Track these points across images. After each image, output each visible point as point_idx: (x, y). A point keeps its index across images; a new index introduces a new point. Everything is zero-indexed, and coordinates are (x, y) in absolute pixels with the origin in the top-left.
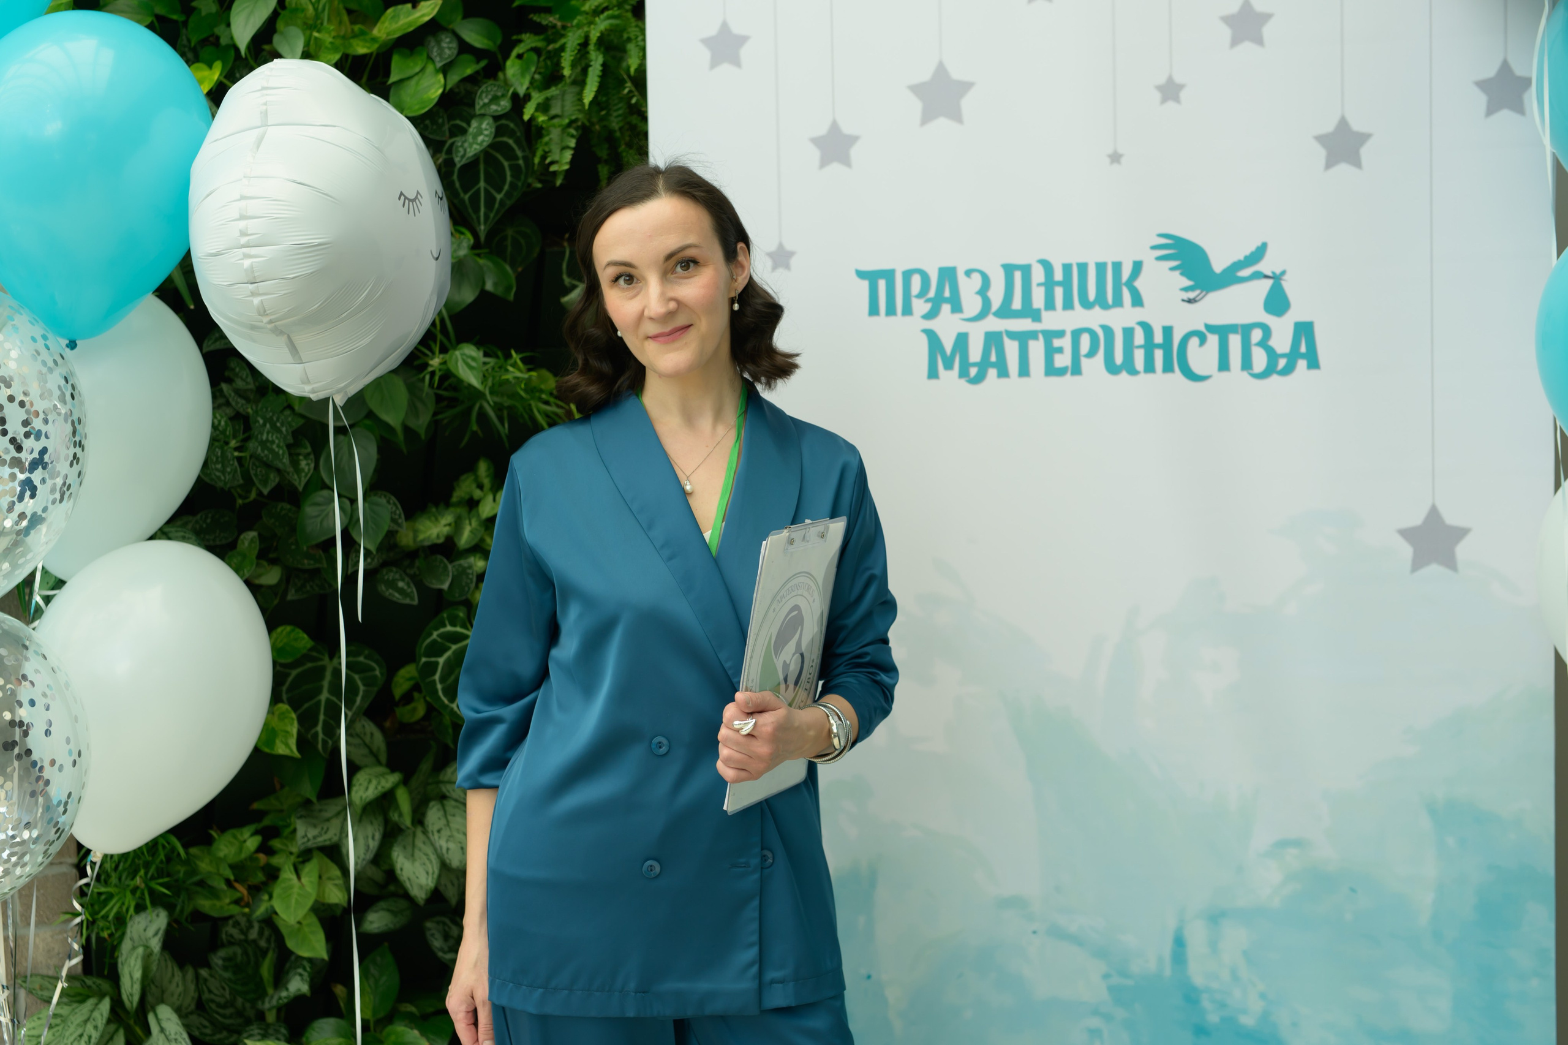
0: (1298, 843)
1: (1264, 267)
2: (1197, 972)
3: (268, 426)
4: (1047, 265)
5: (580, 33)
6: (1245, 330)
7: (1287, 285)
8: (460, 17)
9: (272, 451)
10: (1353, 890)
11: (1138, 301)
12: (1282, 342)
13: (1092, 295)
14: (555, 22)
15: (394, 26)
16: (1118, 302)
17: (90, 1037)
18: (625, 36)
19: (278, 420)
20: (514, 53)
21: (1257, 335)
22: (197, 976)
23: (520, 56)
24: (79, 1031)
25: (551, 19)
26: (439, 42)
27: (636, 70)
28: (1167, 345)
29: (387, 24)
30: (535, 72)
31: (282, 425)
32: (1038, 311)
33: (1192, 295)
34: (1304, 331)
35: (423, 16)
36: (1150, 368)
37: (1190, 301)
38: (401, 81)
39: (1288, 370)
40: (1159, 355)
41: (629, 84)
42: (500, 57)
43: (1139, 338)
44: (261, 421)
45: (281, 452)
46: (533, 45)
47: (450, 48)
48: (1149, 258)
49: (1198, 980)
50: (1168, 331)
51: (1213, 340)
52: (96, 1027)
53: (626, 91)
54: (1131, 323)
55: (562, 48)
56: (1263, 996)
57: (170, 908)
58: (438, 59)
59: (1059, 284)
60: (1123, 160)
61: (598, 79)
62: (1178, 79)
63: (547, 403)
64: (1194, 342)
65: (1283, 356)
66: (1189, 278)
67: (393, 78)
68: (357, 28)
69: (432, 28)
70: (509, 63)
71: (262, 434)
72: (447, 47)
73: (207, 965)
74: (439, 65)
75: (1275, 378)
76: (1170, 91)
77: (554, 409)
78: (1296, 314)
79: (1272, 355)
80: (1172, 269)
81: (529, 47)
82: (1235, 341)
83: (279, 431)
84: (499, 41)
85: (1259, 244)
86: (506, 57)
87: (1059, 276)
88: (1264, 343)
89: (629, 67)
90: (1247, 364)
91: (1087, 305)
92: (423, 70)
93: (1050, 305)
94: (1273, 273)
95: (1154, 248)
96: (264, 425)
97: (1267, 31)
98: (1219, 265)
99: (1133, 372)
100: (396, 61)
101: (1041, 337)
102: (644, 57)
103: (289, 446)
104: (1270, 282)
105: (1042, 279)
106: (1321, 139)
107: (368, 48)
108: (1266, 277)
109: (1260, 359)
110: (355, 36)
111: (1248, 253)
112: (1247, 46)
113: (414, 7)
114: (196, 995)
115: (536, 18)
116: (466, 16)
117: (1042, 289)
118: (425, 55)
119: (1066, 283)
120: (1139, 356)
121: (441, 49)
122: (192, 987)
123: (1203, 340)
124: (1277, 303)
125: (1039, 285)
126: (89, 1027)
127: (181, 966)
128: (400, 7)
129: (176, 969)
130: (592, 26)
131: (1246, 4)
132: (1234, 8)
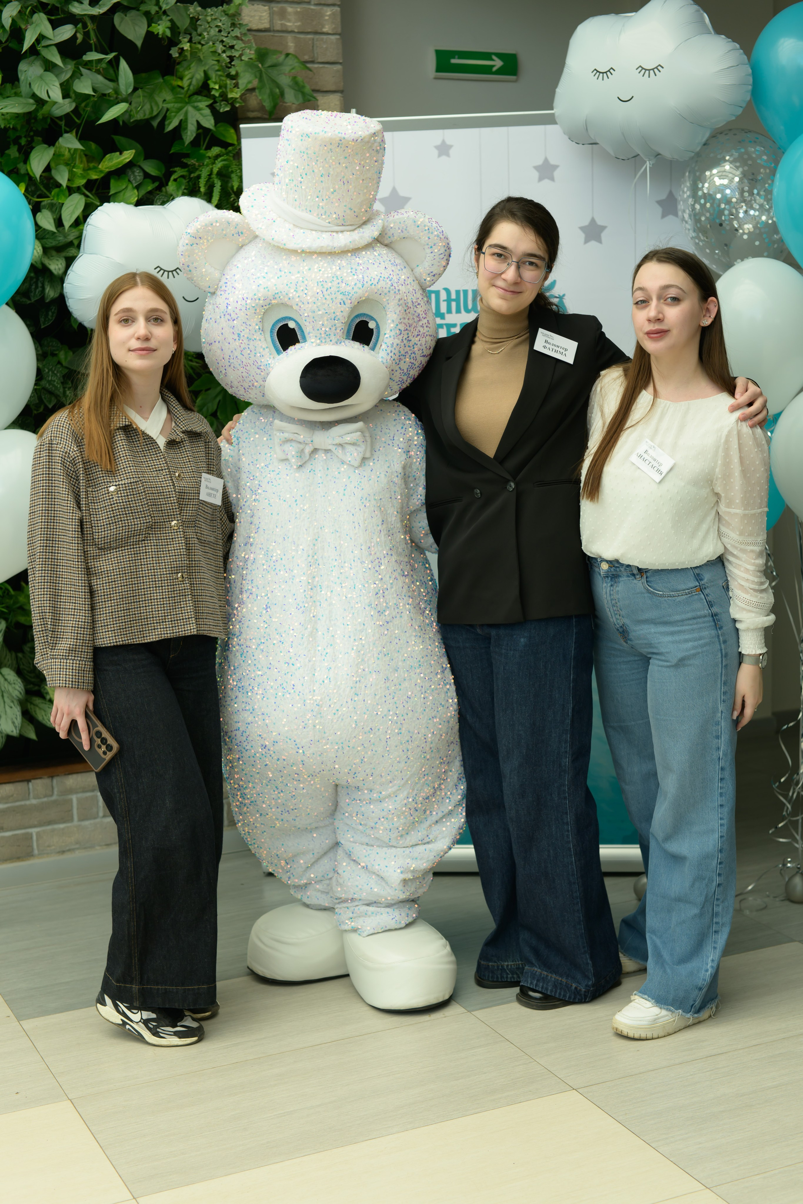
1: (555, 292)
3: (50, 373)
4: (448, 291)
5: (208, 169)
7: (566, 301)
8: (142, 159)
9: (54, 386)
13: (470, 306)
14: (194, 163)
15: (111, 164)
18: (230, 170)
19: (55, 370)
20: (172, 178)
22: (17, 657)
23: (175, 180)
25: (192, 161)
26: (133, 172)
27: (237, 188)
29: (106, 163)
30: (185, 189)
31: (57, 372)
32: (443, 314)
35: (125, 159)
38: (116, 193)
41: (233, 196)
42: (164, 180)
44: (47, 371)
45: (59, 386)
46: (182, 174)
47: (139, 176)
53: (232, 199)
55: (199, 177)
57: (6, 619)
58: (134, 182)
59: (454, 300)
61: (219, 194)
63: (191, 361)
67: (112, 192)
68: (91, 165)
69: (130, 165)
70: (170, 184)
71: (49, 377)
72: (138, 175)
73: (22, 651)
74: (135, 185)
77: (194, 364)
81: (179, 175)
83: (56, 375)
84: (163, 172)
85: (552, 281)
86: (168, 180)
87: (453, 296)
89: (232, 187)
91: (468, 311)
92: (126, 187)
93: (449, 311)
94: (559, 295)
96: (48, 372)
97: (557, 174)
100: (113, 182)
101: (445, 327)
102: (241, 181)
103: (62, 383)
104: (557, 300)
105: (445, 298)
106: (582, 228)
107: (98, 176)
108: (556, 297)
110: (90, 169)
112: (546, 182)
113: (121, 154)
114: (17, 666)
115: (185, 161)
116: (145, 159)
117: (446, 303)
118: (127, 180)
119: (457, 300)
121: (135, 176)
122: (15, 662)
125: (444, 301)
127: (10, 651)
128: (113, 154)
129: (8, 652)
130: (214, 165)
131: (546, 160)
132: (540, 162)
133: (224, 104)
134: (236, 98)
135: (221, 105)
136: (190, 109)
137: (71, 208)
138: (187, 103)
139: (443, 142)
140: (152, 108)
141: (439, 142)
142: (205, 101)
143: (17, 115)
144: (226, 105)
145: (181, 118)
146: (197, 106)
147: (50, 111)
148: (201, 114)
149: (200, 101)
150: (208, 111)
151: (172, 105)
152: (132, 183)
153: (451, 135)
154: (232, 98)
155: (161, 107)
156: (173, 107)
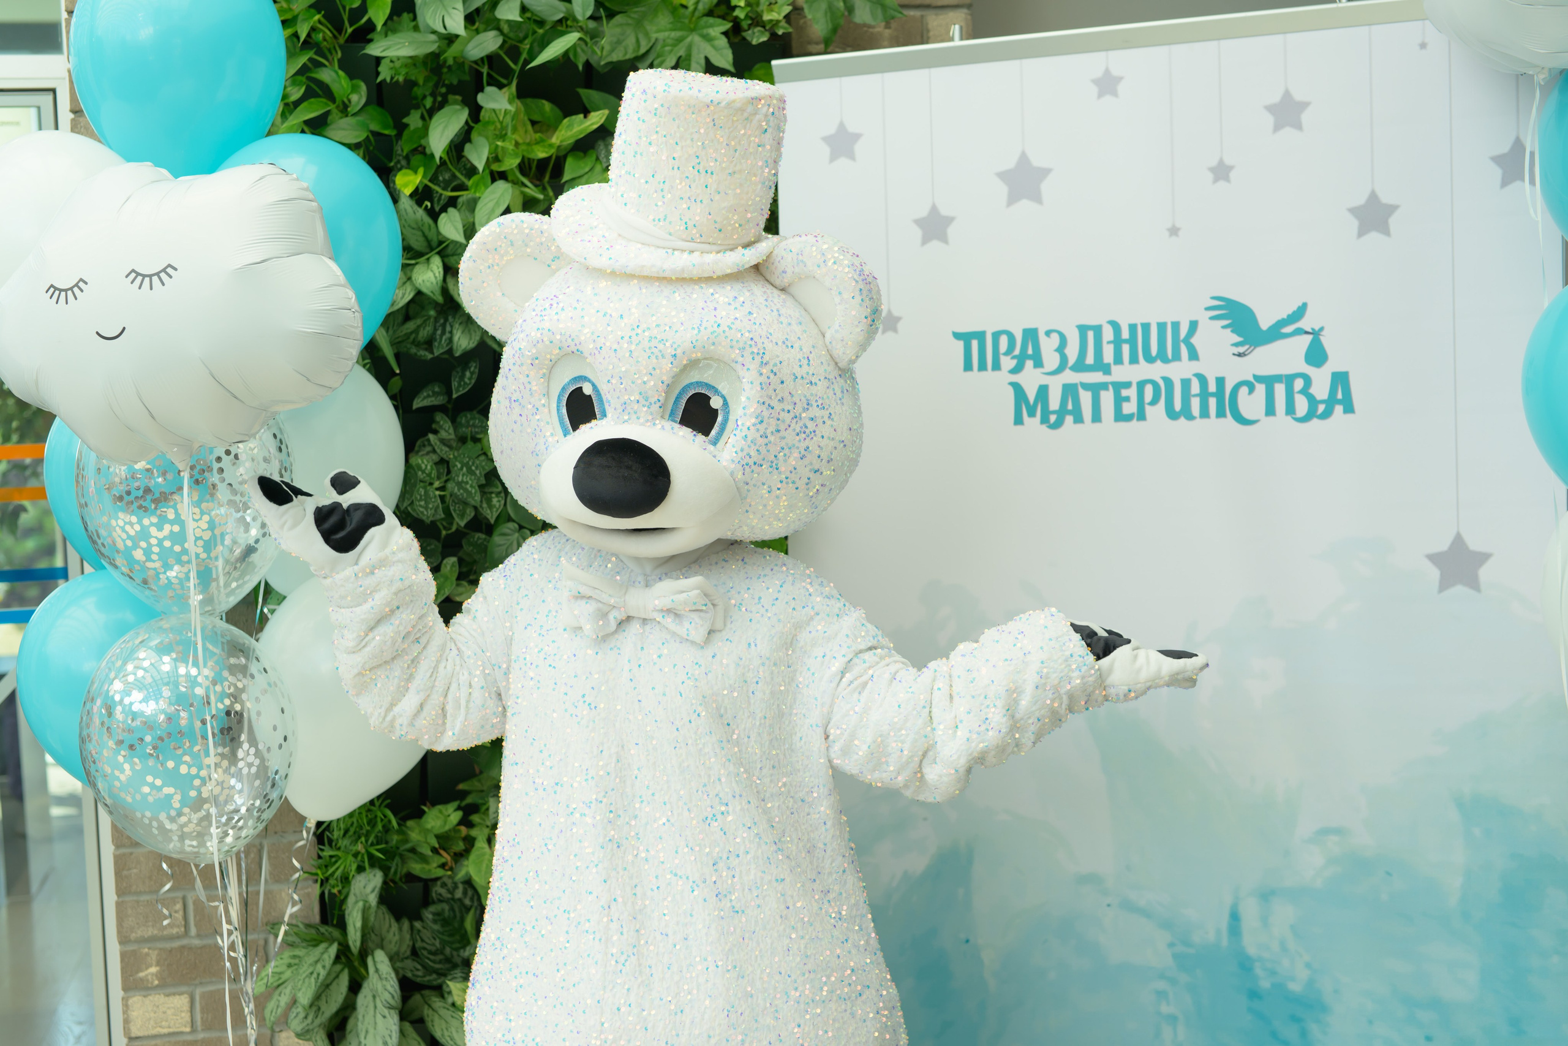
0: (1338, 831)
1: (1305, 324)
2: (1251, 944)
3: (465, 469)
4: (1115, 326)
6: (1289, 380)
7: (1325, 340)
9: (466, 490)
10: (1388, 874)
11: (1194, 355)
12: (1321, 389)
13: (1154, 350)
15: (569, 133)
16: (1177, 357)
17: (318, 975)
19: (473, 464)
21: (1299, 384)
22: (412, 928)
24: (311, 970)
26: (606, 146)
28: (1220, 394)
29: (563, 132)
31: (477, 468)
32: (1109, 365)
33: (1241, 350)
34: (1341, 380)
35: (592, 124)
36: (1205, 413)
37: (1240, 355)
38: (573, 179)
39: (1327, 414)
40: (1213, 402)
43: (1195, 388)
44: (459, 466)
45: (473, 491)
48: (1203, 317)
49: (1252, 951)
50: (1221, 381)
51: (1261, 389)
52: (324, 967)
54: (1188, 375)
56: (1308, 965)
57: (385, 870)
59: (1126, 341)
60: (1180, 233)
62: (1228, 161)
64: (1244, 390)
65: (1322, 402)
66: (1239, 335)
67: (566, 177)
68: (538, 136)
69: (601, 134)
71: (458, 476)
73: (420, 918)
75: (1315, 421)
76: (1221, 172)
78: (1333, 365)
79: (1313, 401)
80: (1224, 327)
82: (1280, 389)
83: (472, 473)
85: (1300, 305)
87: (1125, 334)
88: (1305, 391)
90: (1290, 409)
91: (1150, 359)
92: (591, 169)
93: (1118, 360)
94: (1313, 329)
95: (1207, 309)
96: (461, 469)
97: (1306, 117)
98: (1265, 323)
99: (1190, 417)
100: (569, 162)
101: (1111, 387)
103: (481, 487)
104: (1310, 337)
105: (1111, 338)
106: (1353, 211)
107: (547, 152)
108: (1307, 333)
109: (1302, 405)
110: (537, 143)
111: (1290, 312)
112: (1288, 131)
113: (585, 117)
114: (411, 943)
117: (1112, 346)
118: (594, 157)
119: (1132, 341)
120: (1195, 403)
121: (607, 151)
122: (408, 936)
123: (1252, 389)
124: (1316, 355)
125: (1109, 343)
126: (319, 966)
127: (398, 919)
128: (574, 117)
129: (393, 921)
131: (1287, 94)
132: (1276, 98)
133: (759, 31)
134: (778, 21)
135: (754, 33)
136: (696, 38)
137: (491, 205)
138: (692, 30)
139: (1107, 72)
140: (638, 41)
141: (1099, 73)
142: (719, 25)
143: (410, 61)
144: (762, 33)
145: (679, 55)
146: (708, 34)
147: (462, 51)
148: (714, 47)
149: (712, 26)
150: (723, 41)
151: (667, 34)
152: (601, 163)
153: (1119, 61)
154: (771, 21)
155: (653, 40)
156: (668, 38)
